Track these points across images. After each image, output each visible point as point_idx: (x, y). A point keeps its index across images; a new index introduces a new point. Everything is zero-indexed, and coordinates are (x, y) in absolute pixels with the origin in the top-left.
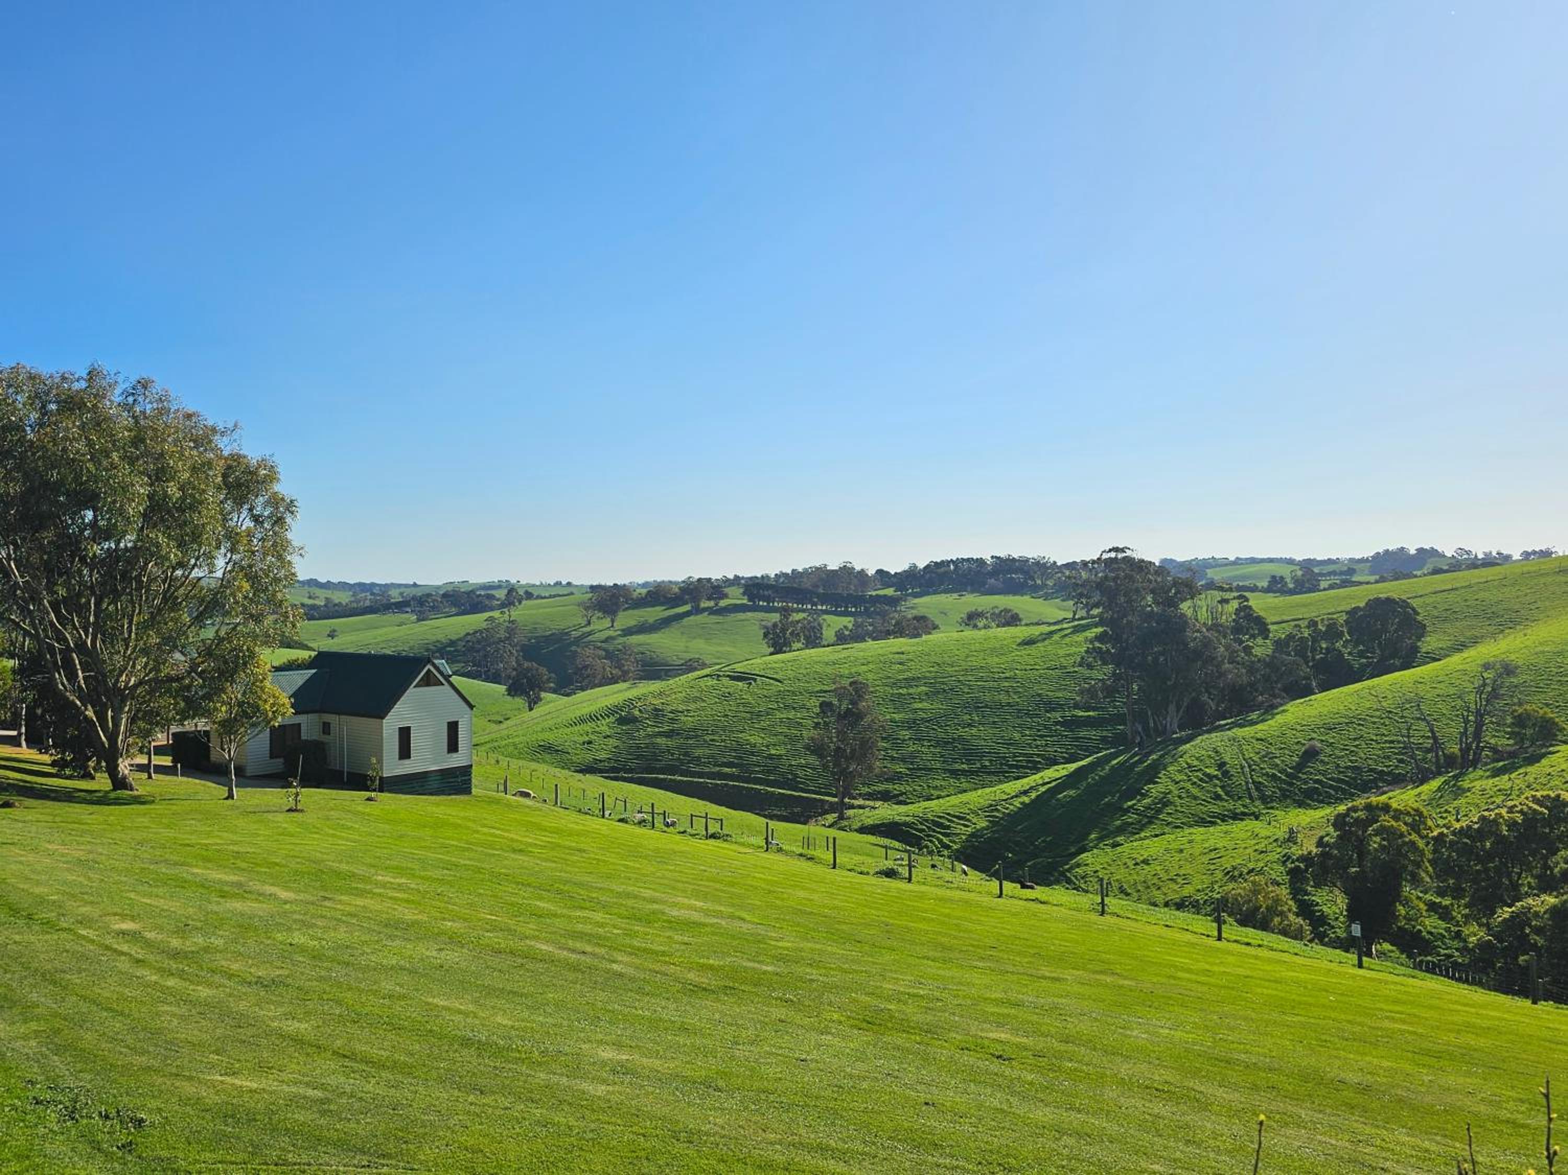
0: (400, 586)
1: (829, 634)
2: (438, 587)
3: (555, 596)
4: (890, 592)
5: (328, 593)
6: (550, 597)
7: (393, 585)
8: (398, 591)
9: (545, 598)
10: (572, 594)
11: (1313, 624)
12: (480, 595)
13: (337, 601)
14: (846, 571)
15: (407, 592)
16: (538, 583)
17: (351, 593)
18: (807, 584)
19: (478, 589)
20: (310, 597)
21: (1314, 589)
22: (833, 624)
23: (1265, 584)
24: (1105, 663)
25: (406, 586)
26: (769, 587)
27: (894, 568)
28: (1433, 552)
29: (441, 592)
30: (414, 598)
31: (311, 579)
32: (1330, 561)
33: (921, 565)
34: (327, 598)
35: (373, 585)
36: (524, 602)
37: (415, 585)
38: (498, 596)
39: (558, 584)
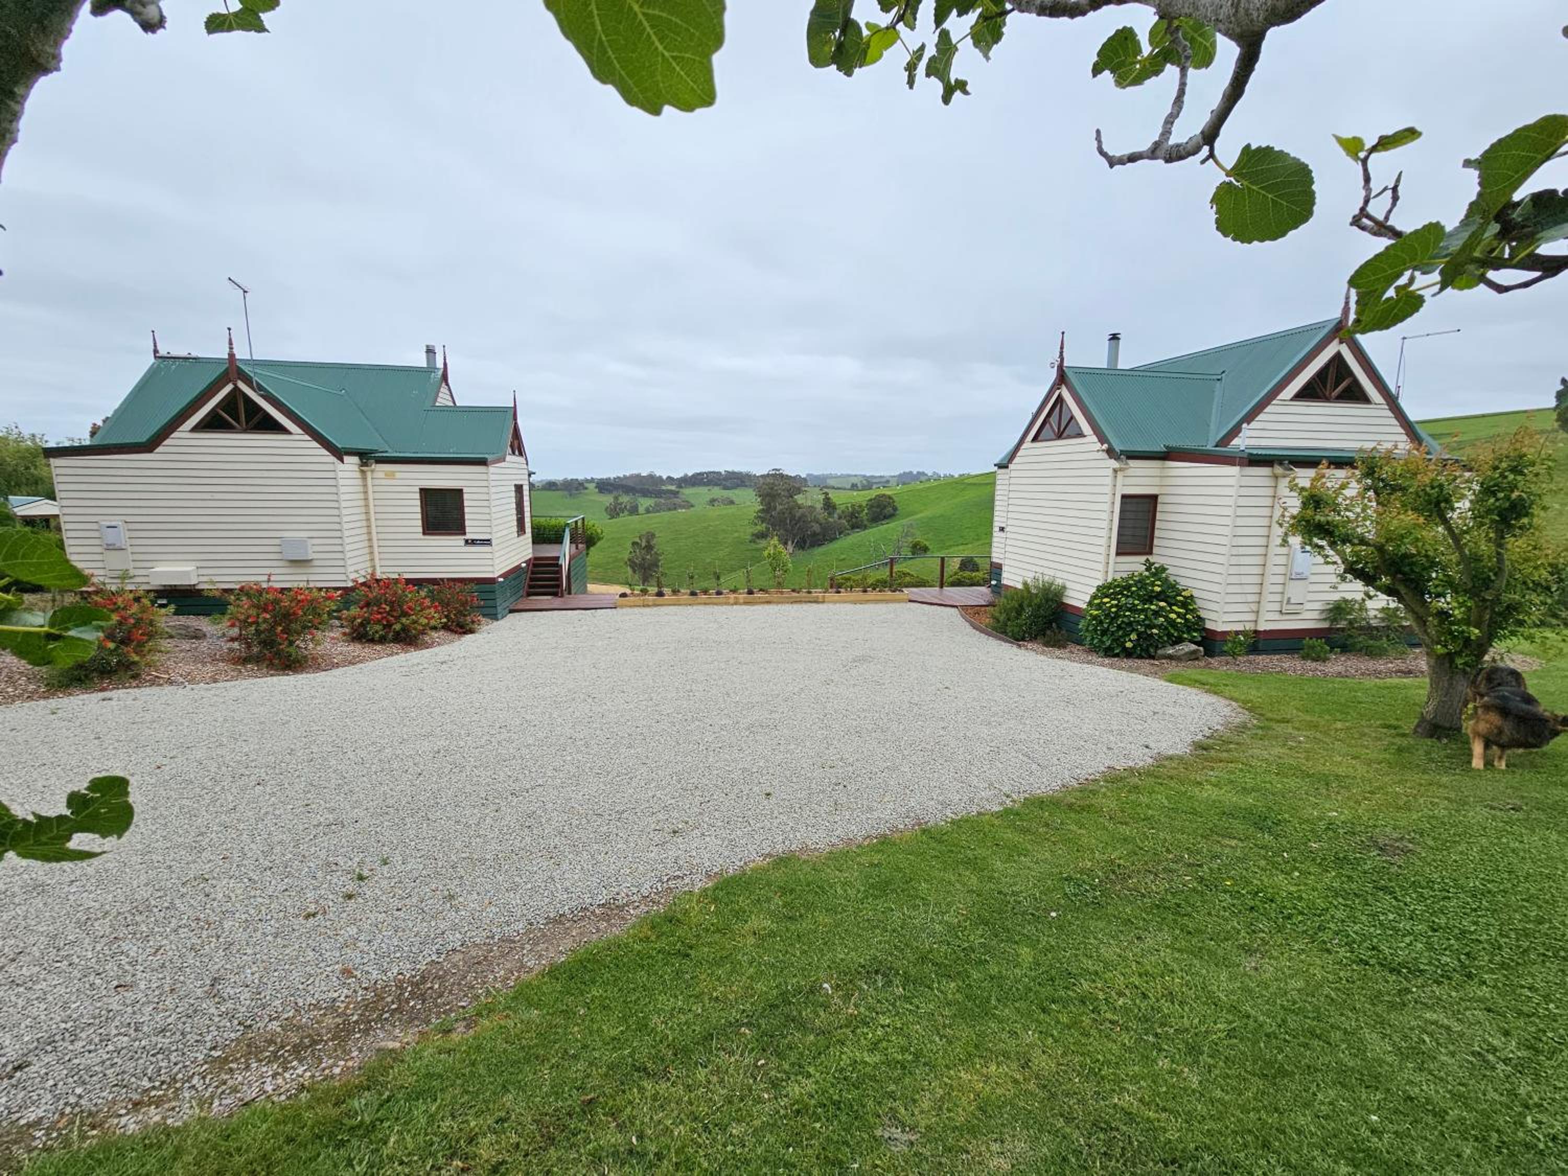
1: (641, 510)
4: (673, 488)
11: (853, 506)
14: (651, 477)
18: (630, 484)
21: (870, 489)
22: (645, 503)
23: (849, 487)
24: (762, 522)
26: (612, 485)
27: (676, 476)
28: (923, 474)
32: (881, 477)
33: (690, 474)
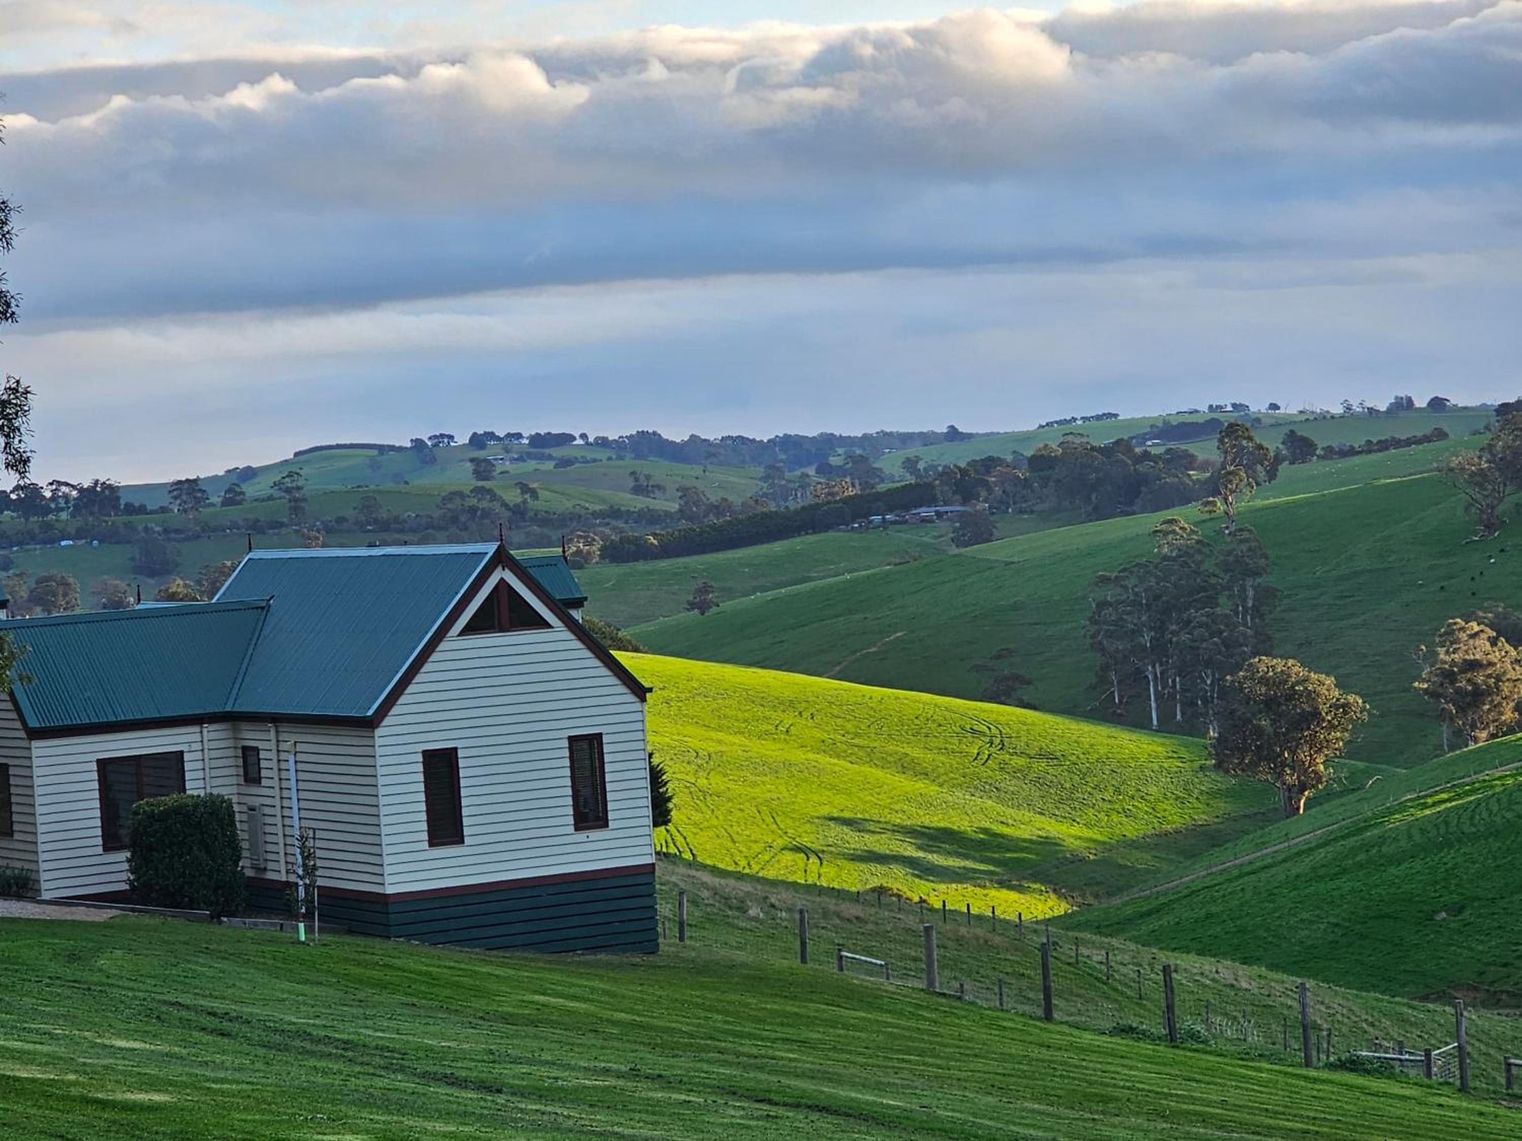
0: (906, 439)
2: (1025, 438)
3: (1384, 446)
5: (689, 473)
6: (1368, 448)
7: (887, 439)
8: (900, 455)
9: (1352, 452)
10: (1441, 435)
12: (1146, 455)
13: (714, 497)
15: (928, 457)
16: (1338, 410)
17: (760, 471)
19: (1143, 438)
20: (638, 490)
25: (927, 439)
29: (1029, 453)
30: (946, 474)
31: (642, 434)
34: (685, 492)
35: (829, 441)
36: (1284, 468)
37: (953, 434)
38: (1201, 457)
39: (1404, 405)
